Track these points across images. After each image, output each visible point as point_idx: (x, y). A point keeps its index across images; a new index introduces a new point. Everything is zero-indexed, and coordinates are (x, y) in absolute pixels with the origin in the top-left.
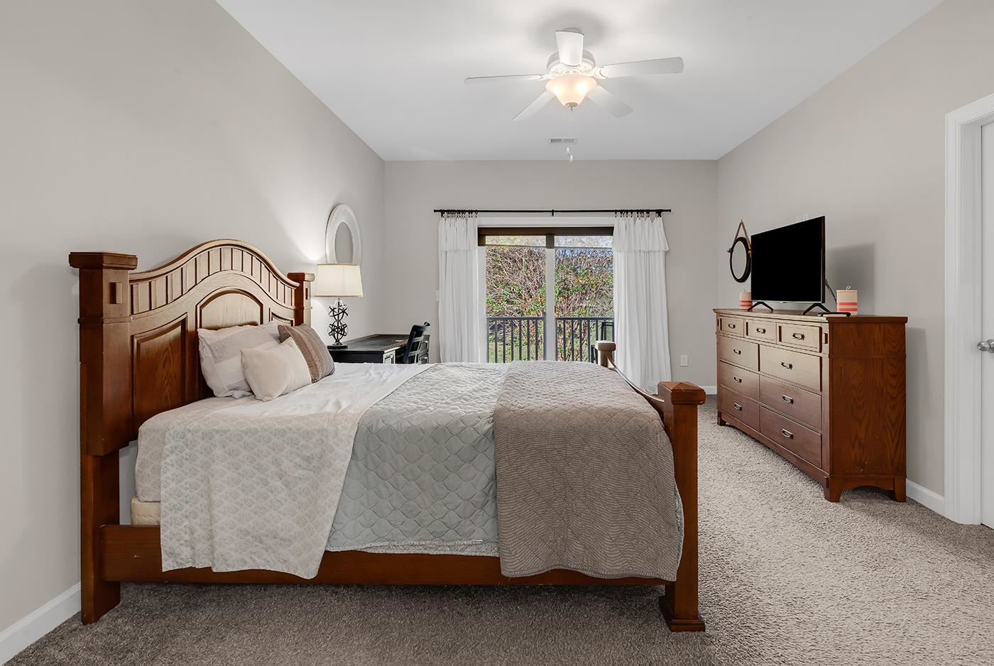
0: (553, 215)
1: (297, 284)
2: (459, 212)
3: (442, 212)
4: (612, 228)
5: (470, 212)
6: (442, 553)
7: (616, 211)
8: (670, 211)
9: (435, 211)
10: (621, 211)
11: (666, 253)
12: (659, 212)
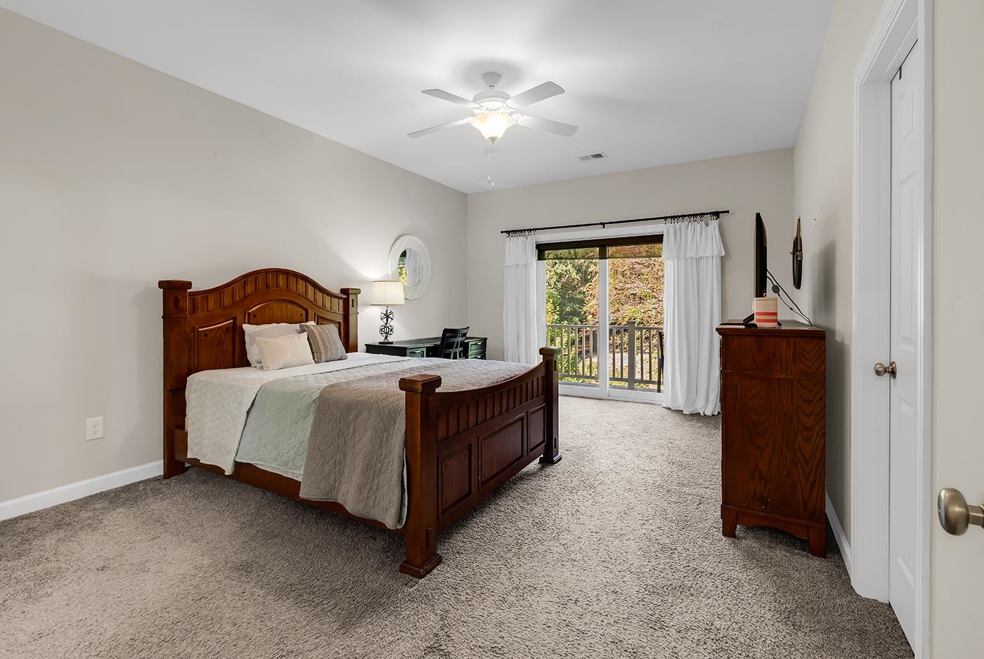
0: (604, 227)
1: (345, 296)
2: (521, 231)
3: (508, 232)
4: (662, 236)
5: (530, 230)
6: (288, 476)
7: (666, 218)
8: (728, 212)
9: (502, 232)
10: (672, 217)
11: (722, 258)
12: (717, 214)
